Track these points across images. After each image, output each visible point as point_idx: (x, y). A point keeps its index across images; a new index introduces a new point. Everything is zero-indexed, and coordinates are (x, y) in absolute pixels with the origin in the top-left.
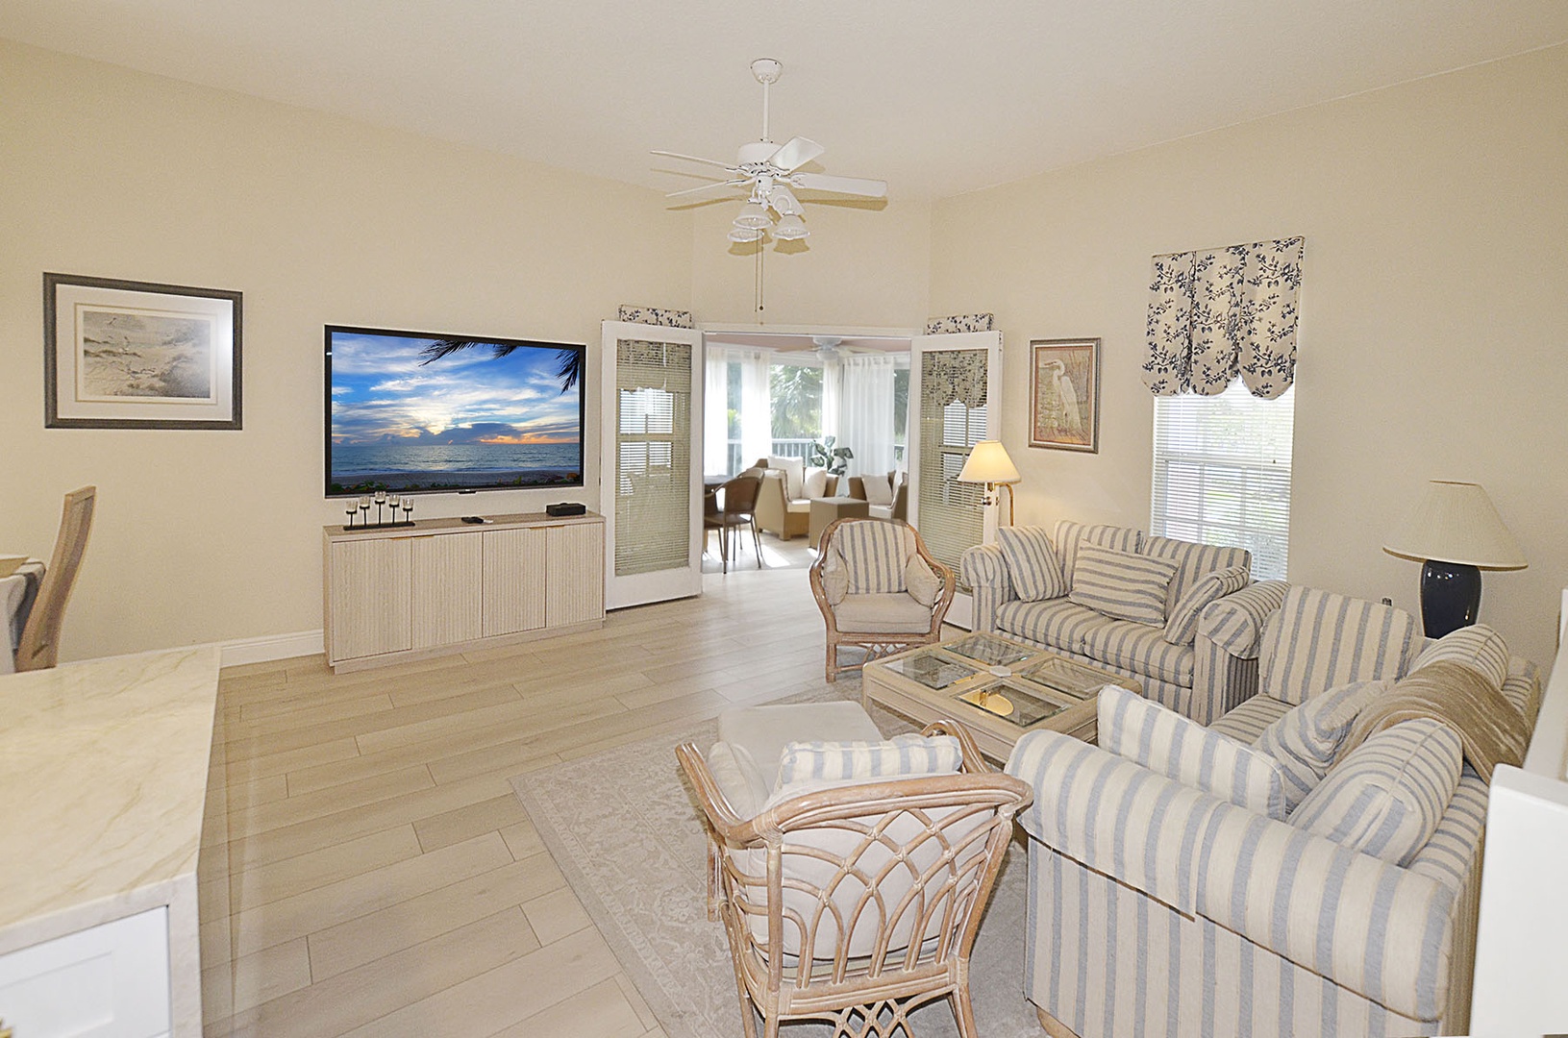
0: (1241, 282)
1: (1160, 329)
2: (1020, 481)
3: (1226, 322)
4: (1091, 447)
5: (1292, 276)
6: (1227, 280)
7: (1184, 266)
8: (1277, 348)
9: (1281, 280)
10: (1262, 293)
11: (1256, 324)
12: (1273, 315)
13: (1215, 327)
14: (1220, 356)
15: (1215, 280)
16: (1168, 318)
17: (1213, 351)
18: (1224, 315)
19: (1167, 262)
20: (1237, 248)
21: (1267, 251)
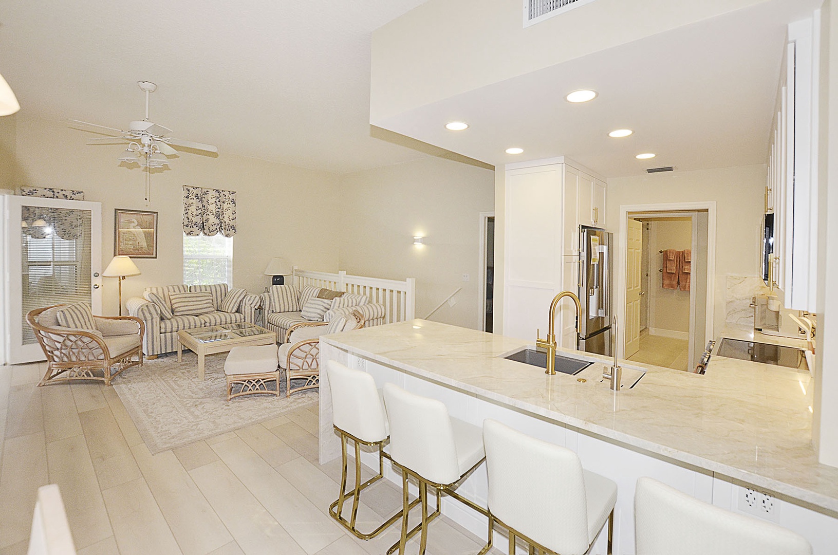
0: (219, 201)
1: (190, 212)
2: (141, 274)
3: (215, 213)
4: (154, 256)
5: (233, 202)
6: (214, 200)
7: (198, 192)
8: (231, 223)
9: (231, 203)
10: (225, 206)
11: (224, 215)
12: (229, 213)
13: (210, 214)
14: (213, 224)
15: (210, 199)
16: (193, 208)
17: (211, 222)
18: (214, 211)
19: (191, 189)
20: (217, 190)
21: (226, 193)
